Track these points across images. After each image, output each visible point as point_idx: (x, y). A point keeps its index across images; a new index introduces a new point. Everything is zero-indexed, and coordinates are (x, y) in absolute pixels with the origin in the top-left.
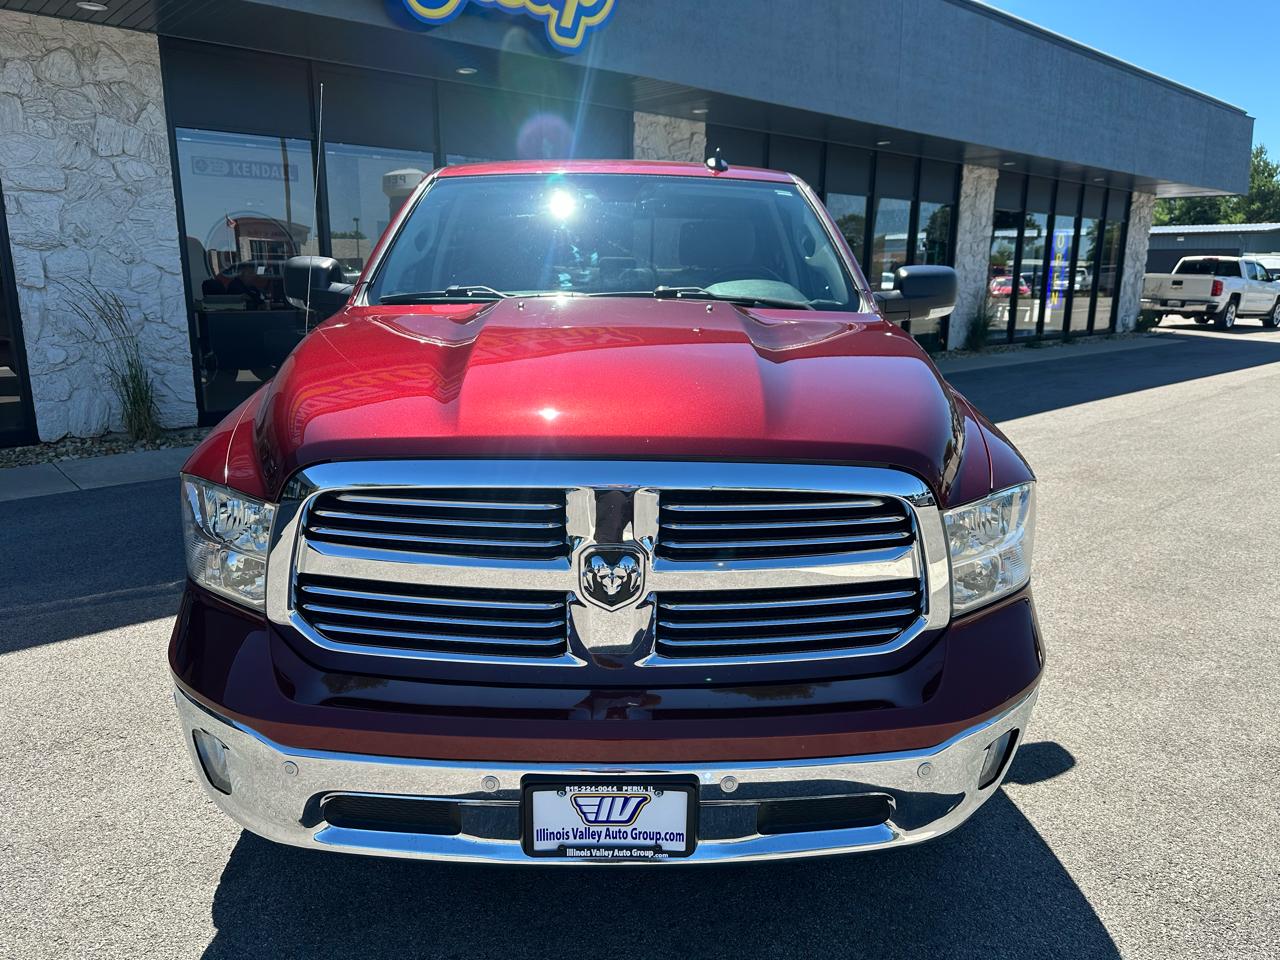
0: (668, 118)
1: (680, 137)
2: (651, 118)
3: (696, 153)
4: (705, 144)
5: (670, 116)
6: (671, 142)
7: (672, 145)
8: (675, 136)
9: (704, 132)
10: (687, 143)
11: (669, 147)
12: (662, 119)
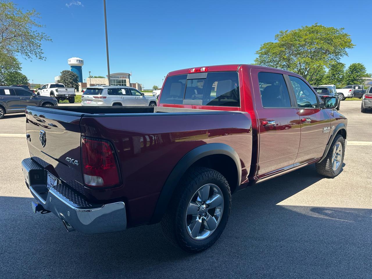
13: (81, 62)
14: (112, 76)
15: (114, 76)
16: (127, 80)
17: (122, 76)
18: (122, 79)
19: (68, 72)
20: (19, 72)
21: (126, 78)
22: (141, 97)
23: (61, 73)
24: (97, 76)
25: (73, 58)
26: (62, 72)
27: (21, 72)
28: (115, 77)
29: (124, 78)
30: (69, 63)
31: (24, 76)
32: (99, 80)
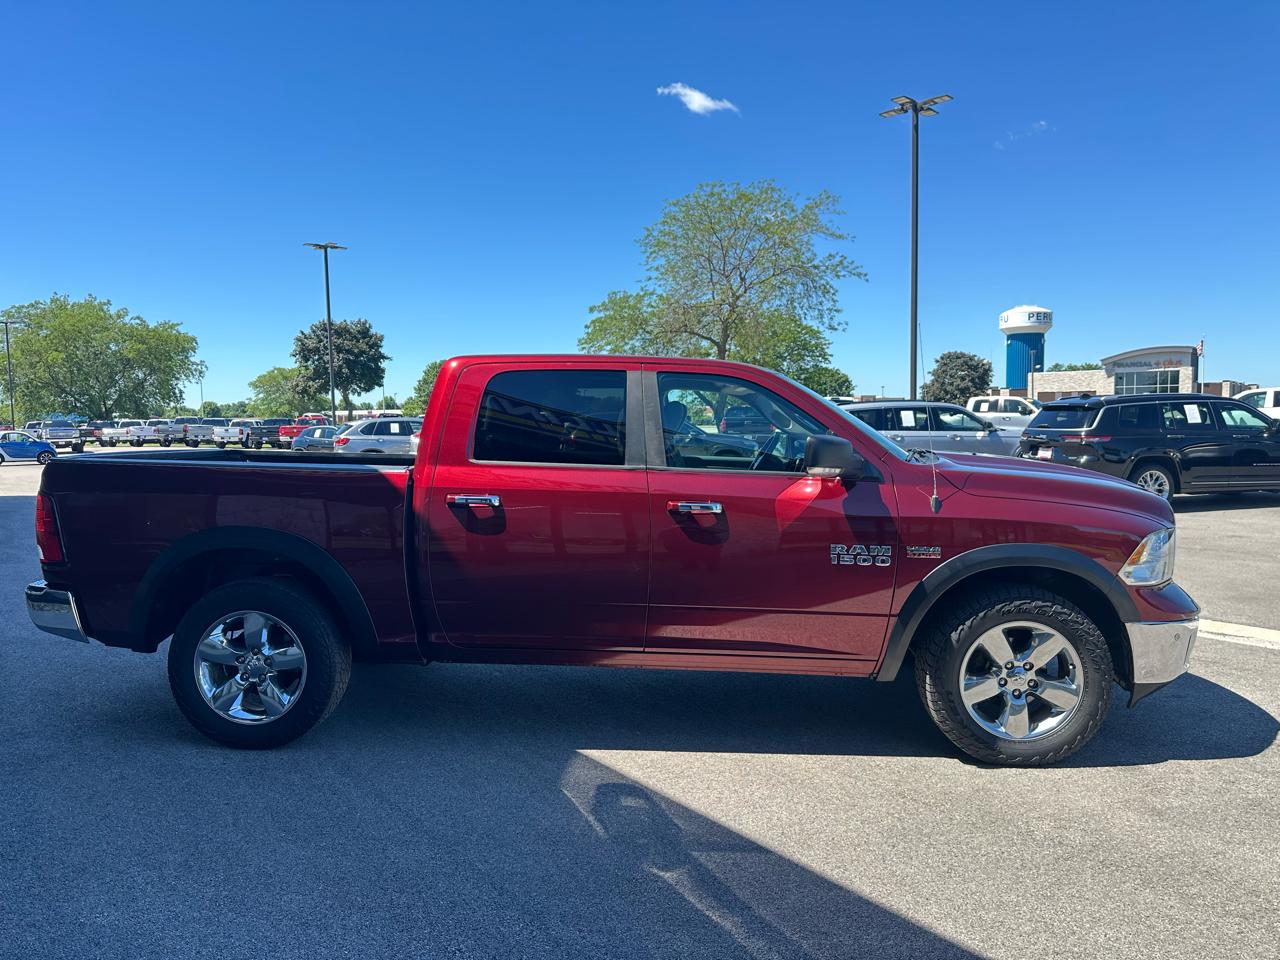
13: (1045, 318)
14: (1125, 362)
15: (1129, 362)
16: (1186, 373)
17: (1161, 360)
18: (1162, 369)
19: (958, 358)
20: (824, 365)
21: (1179, 363)
22: (980, 435)
23: (937, 361)
24: (1079, 365)
25: (1017, 309)
26: (938, 358)
27: (830, 367)
28: (1133, 365)
29: (1171, 364)
30: (1003, 325)
31: (844, 375)
32: (1071, 378)
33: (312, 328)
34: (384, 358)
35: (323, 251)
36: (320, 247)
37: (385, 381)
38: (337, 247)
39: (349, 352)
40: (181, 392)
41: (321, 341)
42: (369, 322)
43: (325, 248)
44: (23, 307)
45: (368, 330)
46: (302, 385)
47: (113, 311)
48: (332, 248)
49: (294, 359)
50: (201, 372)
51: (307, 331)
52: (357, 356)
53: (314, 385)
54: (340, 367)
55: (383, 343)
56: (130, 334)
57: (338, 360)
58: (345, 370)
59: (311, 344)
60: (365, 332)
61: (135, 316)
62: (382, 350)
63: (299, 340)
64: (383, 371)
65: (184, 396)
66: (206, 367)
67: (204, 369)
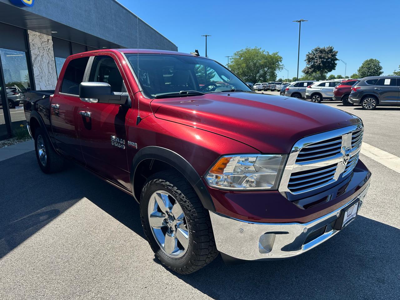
0: (39, 33)
1: (44, 41)
2: (34, 33)
3: (50, 46)
4: (53, 44)
5: (40, 33)
6: (41, 42)
7: (42, 43)
8: (43, 40)
9: (51, 39)
10: (47, 42)
11: (41, 44)
12: (38, 34)
33: (312, 51)
34: (337, 59)
35: (299, 23)
36: (299, 21)
37: (336, 68)
38: (304, 21)
39: (324, 58)
40: (276, 74)
41: (314, 55)
42: (333, 47)
43: (300, 21)
44: (239, 51)
45: (332, 50)
46: (307, 70)
47: (261, 50)
48: (303, 21)
49: (306, 62)
50: (282, 68)
51: (311, 52)
52: (327, 59)
53: (310, 70)
54: (320, 64)
55: (337, 54)
56: (264, 57)
57: (319, 61)
58: (321, 65)
59: (311, 56)
60: (331, 51)
61: (266, 51)
62: (337, 57)
63: (307, 55)
64: (336, 64)
65: (277, 75)
66: (284, 66)
67: (283, 67)
